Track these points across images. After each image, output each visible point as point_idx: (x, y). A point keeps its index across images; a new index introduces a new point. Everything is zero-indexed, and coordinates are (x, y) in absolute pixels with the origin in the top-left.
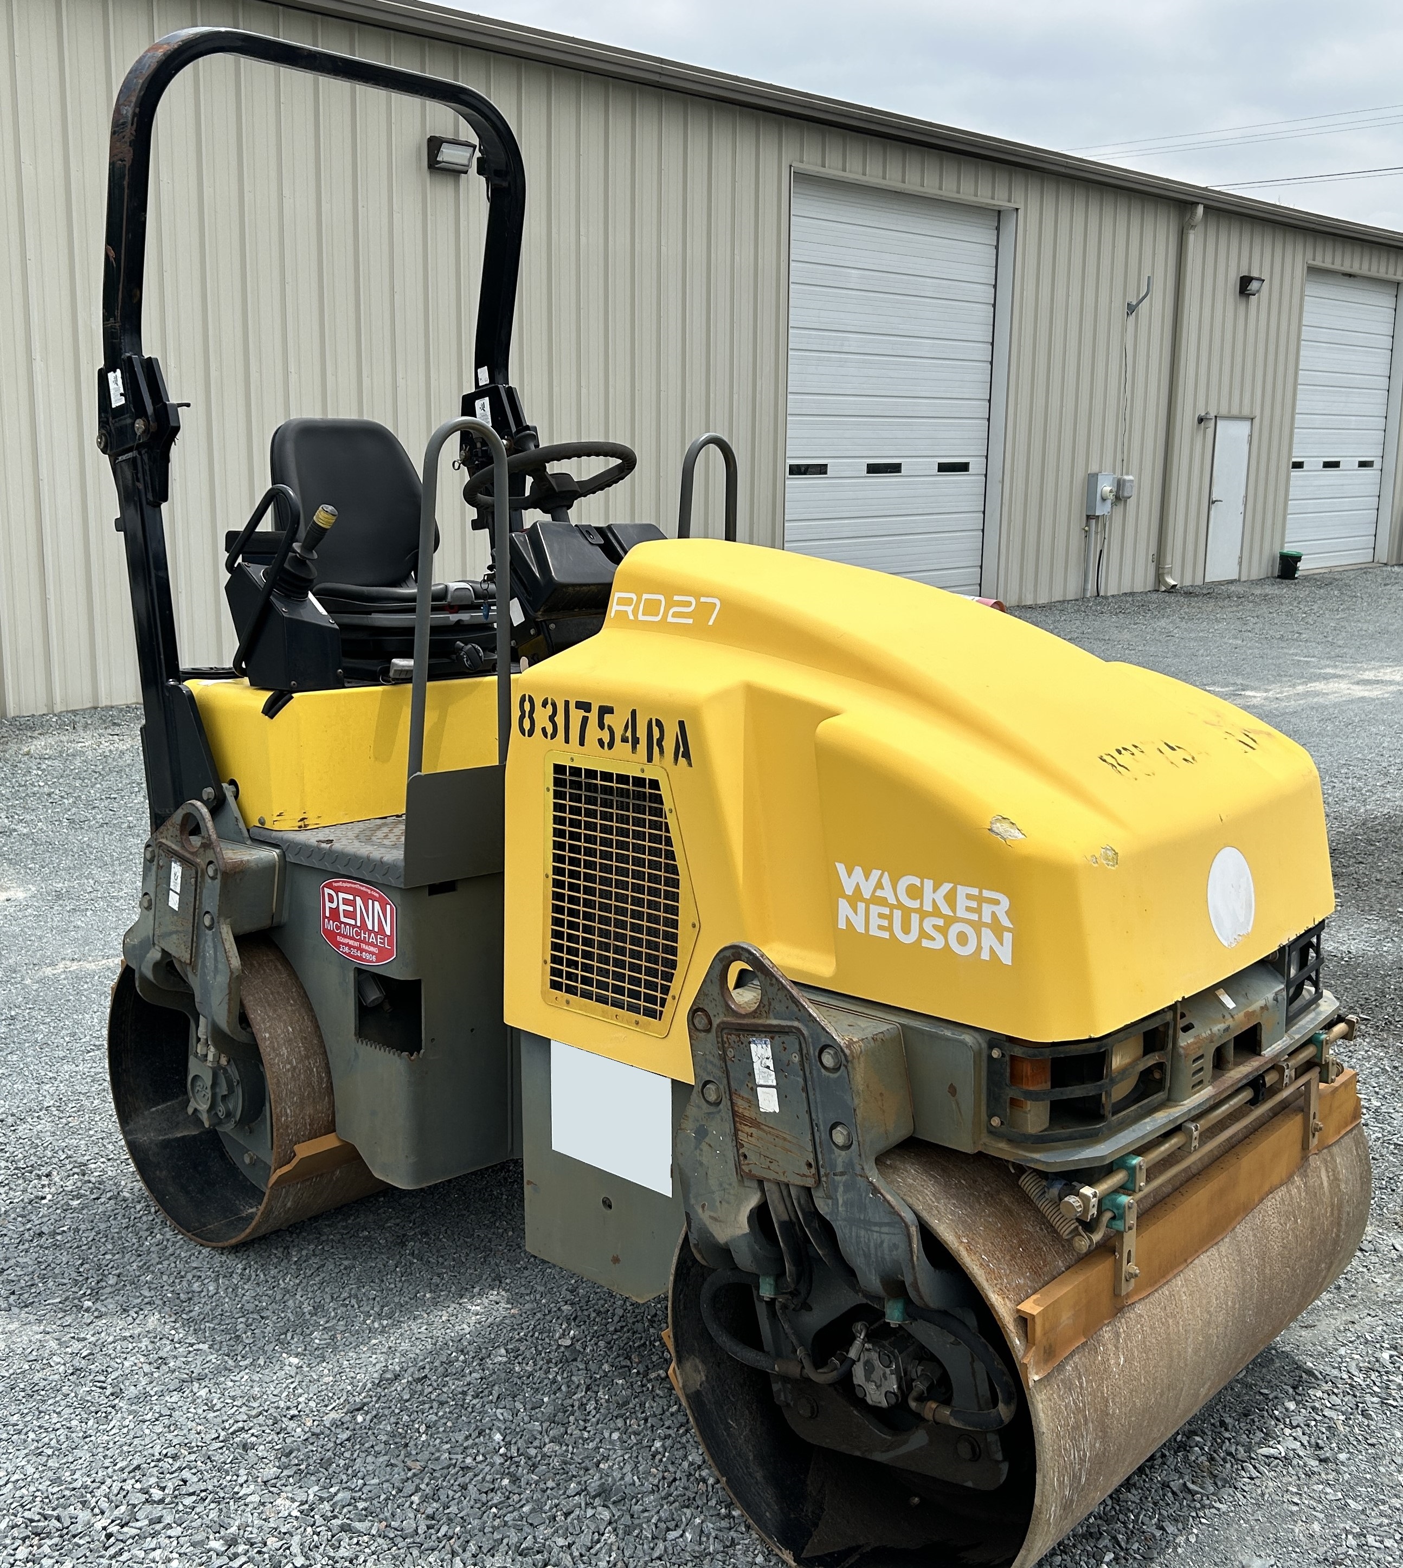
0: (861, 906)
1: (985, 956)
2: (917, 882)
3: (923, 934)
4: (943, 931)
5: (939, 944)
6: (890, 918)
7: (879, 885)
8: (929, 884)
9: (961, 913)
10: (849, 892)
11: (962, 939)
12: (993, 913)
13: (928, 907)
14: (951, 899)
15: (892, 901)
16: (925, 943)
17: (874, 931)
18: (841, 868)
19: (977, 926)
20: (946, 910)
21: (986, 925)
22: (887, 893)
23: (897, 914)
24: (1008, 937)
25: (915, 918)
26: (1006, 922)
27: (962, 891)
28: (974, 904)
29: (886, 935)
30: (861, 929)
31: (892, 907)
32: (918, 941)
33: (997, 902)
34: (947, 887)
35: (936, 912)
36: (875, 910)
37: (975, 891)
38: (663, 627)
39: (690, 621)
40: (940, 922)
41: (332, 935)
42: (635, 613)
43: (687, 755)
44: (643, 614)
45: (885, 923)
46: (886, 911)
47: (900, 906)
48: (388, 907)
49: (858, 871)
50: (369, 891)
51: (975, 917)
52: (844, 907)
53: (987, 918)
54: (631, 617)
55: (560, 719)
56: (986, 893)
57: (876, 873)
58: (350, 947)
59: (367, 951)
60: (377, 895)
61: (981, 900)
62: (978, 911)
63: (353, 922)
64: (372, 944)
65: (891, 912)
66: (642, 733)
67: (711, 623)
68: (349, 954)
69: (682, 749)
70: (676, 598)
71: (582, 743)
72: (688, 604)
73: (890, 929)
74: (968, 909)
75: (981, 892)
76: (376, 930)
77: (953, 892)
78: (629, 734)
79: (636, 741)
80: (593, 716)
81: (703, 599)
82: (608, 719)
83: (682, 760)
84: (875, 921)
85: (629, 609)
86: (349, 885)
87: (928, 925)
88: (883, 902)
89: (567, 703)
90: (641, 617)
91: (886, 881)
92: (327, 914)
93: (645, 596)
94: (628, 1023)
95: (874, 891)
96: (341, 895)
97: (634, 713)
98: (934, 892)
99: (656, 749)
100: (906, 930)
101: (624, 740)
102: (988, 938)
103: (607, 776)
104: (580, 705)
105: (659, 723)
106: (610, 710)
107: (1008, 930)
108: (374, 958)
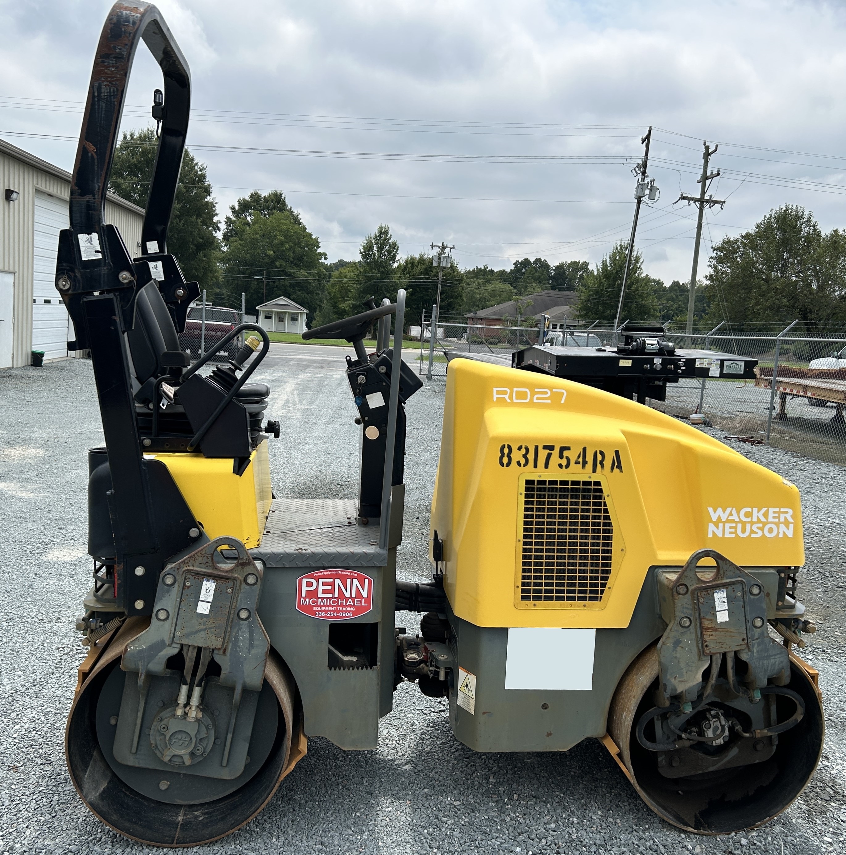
0: (721, 525)
1: (781, 535)
2: (750, 510)
3: (752, 532)
4: (762, 529)
5: (760, 534)
6: (736, 528)
7: (731, 514)
8: (755, 510)
9: (771, 519)
10: (714, 519)
11: (771, 530)
12: (785, 517)
13: (755, 520)
14: (766, 515)
15: (737, 520)
16: (753, 536)
17: (727, 535)
18: (710, 510)
19: (777, 524)
20: (763, 520)
21: (782, 523)
22: (735, 517)
23: (740, 525)
24: (791, 526)
25: (748, 526)
26: (791, 520)
27: (771, 510)
28: (776, 515)
29: (733, 535)
30: (720, 535)
31: (737, 523)
32: (750, 535)
33: (787, 512)
34: (764, 510)
35: (759, 521)
36: (728, 525)
37: (777, 510)
38: (531, 405)
39: (549, 401)
40: (761, 525)
41: (308, 608)
42: (511, 397)
43: (619, 467)
44: (517, 399)
45: (733, 530)
46: (734, 525)
47: (741, 521)
48: (366, 581)
49: (720, 510)
50: (349, 574)
51: (777, 520)
52: (711, 527)
53: (782, 520)
54: (509, 401)
55: (531, 456)
56: (782, 510)
57: (729, 509)
58: (326, 612)
59: (343, 612)
60: (356, 575)
61: (779, 513)
62: (779, 517)
63: (331, 596)
64: (350, 606)
65: (737, 525)
66: (590, 458)
67: (563, 402)
68: (326, 617)
69: (616, 464)
70: (536, 390)
71: (546, 466)
72: (547, 393)
73: (736, 533)
74: (774, 517)
75: (780, 509)
76: (354, 596)
77: (767, 512)
78: (581, 460)
79: (585, 463)
80: (556, 453)
81: (554, 390)
82: (566, 453)
83: (616, 470)
84: (727, 530)
85: (506, 397)
86: (330, 573)
87: (754, 528)
88: (733, 521)
89: (537, 448)
90: (515, 401)
91: (734, 512)
92: (304, 595)
93: (515, 390)
94: (578, 607)
95: (728, 517)
96: (321, 581)
97: (585, 449)
98: (758, 512)
99: (599, 466)
100: (744, 531)
101: (577, 463)
102: (782, 528)
103: (565, 483)
104: (545, 447)
105: (602, 453)
106: (568, 449)
107: (792, 523)
108: (351, 614)
